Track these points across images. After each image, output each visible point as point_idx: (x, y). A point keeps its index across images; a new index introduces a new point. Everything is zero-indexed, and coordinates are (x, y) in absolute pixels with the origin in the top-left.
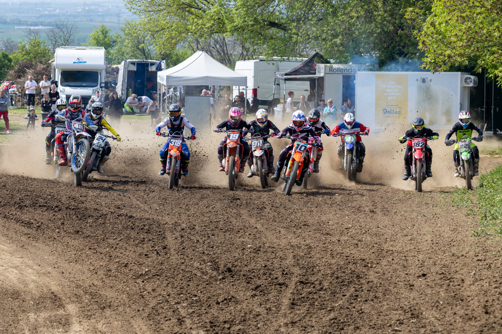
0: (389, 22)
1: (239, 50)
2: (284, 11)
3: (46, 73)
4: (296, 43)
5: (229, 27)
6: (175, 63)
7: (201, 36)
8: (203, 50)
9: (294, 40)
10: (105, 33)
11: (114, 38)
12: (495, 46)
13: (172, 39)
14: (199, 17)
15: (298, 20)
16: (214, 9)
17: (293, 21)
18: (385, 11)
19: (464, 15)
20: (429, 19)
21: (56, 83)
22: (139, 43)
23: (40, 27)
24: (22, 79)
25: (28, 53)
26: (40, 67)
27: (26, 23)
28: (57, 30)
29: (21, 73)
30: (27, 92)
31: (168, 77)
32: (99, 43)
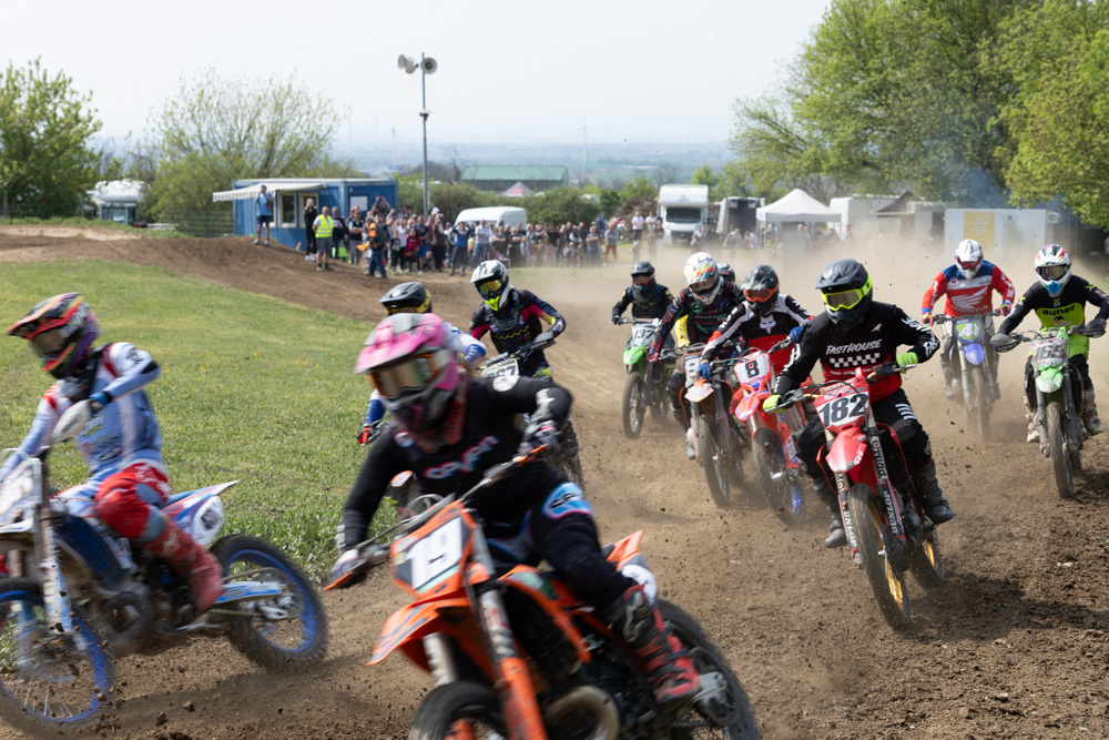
0: (977, 162)
1: (834, 188)
2: (877, 152)
3: (652, 209)
4: (888, 182)
5: (825, 166)
6: (773, 201)
7: (799, 175)
8: (800, 188)
9: (887, 178)
10: (707, 172)
11: (716, 177)
12: (1079, 184)
13: (771, 177)
14: (798, 157)
15: (890, 160)
16: (811, 150)
17: (885, 161)
18: (974, 151)
19: (1050, 154)
20: (1016, 158)
21: (660, 219)
22: (740, 182)
23: (647, 167)
24: (630, 216)
25: (635, 191)
26: (646, 204)
27: (633, 163)
28: (662, 170)
29: (629, 210)
30: (634, 228)
31: (767, 214)
32: (702, 182)
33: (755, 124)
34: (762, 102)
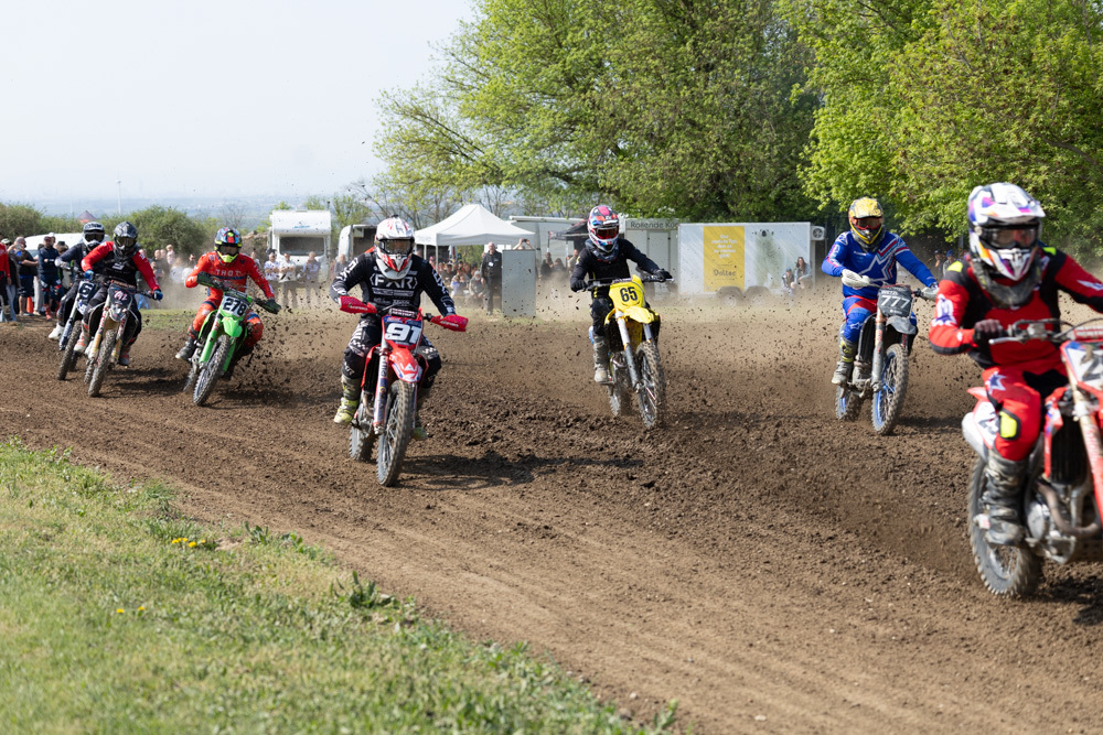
33: (407, 123)
34: (416, 95)
